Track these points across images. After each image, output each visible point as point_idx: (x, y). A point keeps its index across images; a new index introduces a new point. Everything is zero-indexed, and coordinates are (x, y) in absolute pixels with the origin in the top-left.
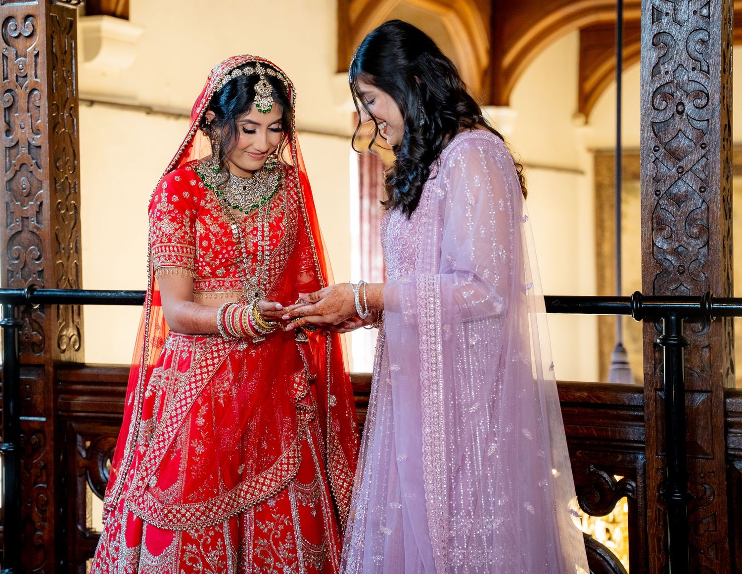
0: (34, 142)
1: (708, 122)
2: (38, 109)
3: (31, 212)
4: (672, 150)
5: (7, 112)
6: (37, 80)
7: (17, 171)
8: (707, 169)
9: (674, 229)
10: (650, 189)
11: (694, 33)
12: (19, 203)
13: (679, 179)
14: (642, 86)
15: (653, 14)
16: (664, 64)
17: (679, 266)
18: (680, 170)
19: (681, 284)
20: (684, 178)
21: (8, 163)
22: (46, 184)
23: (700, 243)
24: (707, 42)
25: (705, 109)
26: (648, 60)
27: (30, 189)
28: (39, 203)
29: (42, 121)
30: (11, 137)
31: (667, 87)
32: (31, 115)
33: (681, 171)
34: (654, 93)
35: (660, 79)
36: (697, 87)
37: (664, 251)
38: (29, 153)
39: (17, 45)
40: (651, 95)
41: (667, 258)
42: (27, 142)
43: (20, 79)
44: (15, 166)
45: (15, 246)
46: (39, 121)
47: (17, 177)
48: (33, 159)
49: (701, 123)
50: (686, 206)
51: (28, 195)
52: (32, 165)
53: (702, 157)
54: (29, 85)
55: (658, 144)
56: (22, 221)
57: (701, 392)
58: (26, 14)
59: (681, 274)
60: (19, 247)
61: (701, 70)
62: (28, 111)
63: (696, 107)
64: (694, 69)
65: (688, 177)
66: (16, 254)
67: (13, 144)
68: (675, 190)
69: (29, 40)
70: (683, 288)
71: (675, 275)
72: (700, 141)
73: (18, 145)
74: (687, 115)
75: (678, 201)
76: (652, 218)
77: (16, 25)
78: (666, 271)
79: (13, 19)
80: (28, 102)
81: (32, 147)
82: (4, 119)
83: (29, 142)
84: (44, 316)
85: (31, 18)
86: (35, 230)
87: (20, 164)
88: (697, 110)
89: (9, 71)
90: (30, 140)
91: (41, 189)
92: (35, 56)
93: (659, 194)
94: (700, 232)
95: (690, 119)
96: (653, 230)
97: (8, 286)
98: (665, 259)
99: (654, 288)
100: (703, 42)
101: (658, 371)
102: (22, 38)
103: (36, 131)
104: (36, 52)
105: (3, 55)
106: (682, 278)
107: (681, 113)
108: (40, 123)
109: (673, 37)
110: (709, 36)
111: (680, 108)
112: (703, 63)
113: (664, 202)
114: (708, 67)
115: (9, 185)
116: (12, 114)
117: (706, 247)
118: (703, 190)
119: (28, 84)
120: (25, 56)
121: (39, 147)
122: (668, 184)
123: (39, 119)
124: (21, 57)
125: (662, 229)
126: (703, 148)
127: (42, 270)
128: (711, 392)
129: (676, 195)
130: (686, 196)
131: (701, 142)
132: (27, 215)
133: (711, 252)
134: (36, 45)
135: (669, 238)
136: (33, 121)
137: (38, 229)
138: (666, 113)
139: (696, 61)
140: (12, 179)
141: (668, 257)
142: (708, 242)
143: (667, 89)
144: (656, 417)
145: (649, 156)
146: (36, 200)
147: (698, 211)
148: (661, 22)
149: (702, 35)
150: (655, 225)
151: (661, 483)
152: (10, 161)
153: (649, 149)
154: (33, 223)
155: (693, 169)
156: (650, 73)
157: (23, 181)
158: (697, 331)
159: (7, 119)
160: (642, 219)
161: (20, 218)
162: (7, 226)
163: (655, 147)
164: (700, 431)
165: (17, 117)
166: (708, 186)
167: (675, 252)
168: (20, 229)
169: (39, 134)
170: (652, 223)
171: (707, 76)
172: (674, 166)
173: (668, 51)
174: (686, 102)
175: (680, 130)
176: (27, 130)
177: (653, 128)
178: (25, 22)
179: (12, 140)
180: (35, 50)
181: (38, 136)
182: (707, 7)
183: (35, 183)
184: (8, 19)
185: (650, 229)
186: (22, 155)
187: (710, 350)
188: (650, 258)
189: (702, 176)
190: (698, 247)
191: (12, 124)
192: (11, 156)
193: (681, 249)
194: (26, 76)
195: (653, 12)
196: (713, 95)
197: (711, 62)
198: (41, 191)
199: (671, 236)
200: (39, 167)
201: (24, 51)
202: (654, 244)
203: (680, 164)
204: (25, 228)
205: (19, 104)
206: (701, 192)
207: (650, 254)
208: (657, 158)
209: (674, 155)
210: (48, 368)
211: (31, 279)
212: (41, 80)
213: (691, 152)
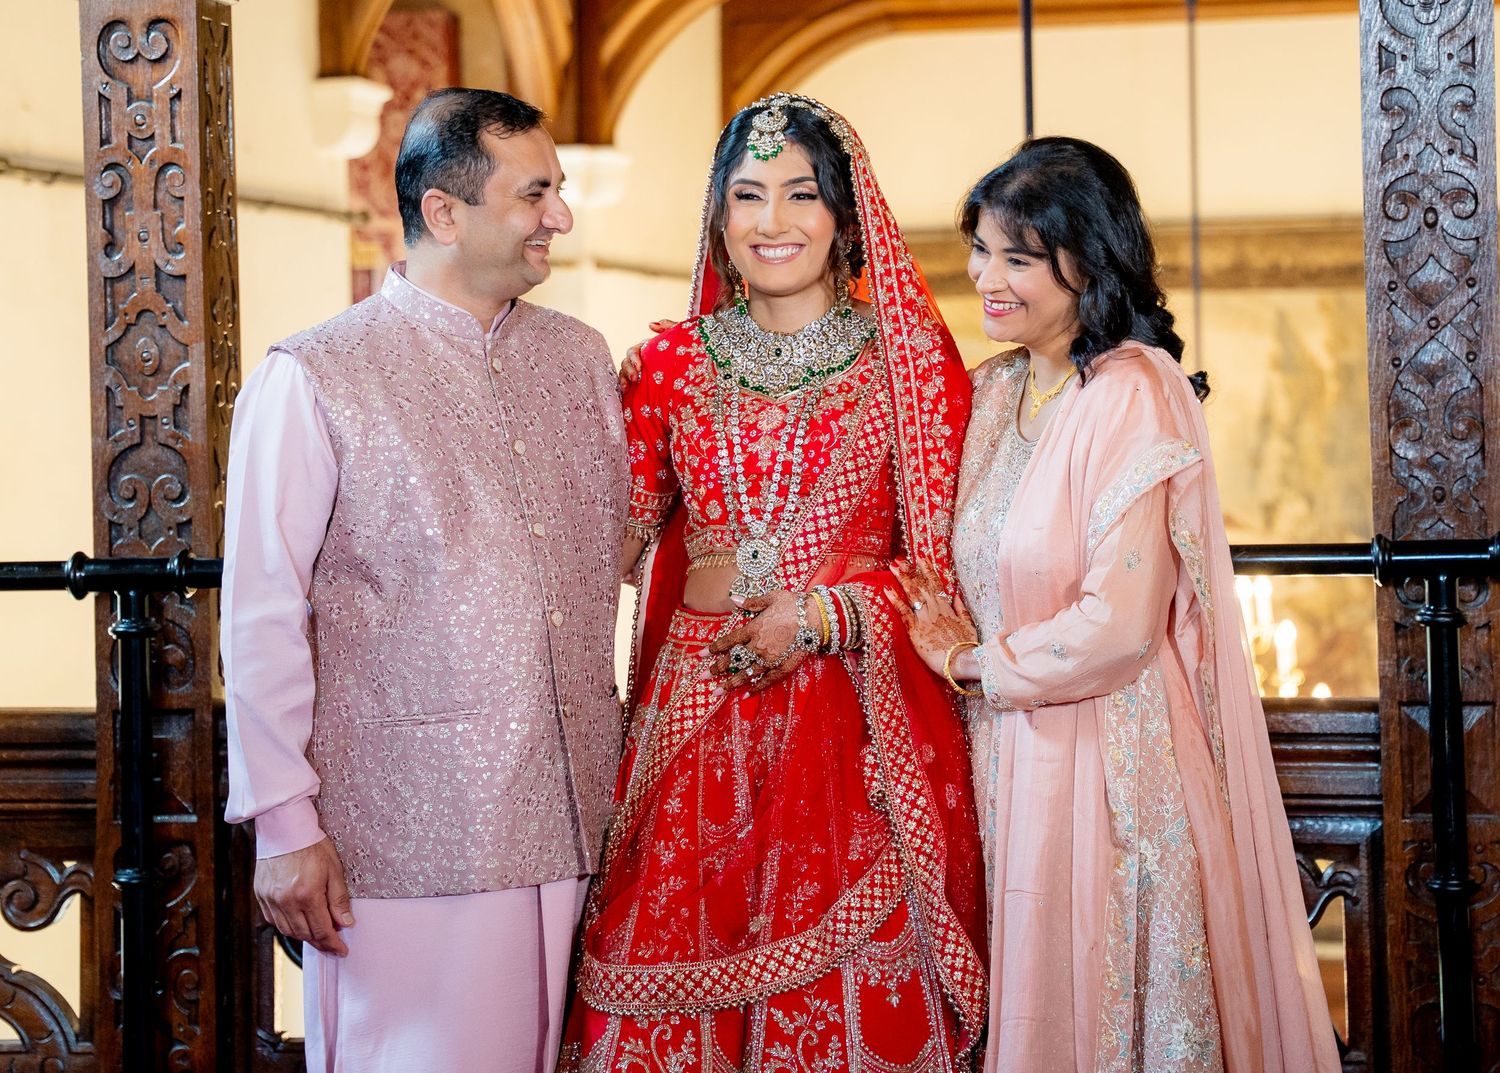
0: (169, 268)
1: (1478, 242)
2: (180, 202)
3: (163, 405)
4: (1418, 289)
5: (107, 210)
6: (177, 145)
7: (129, 325)
8: (1478, 323)
9: (1425, 425)
10: (1383, 357)
11: (1448, 92)
12: (135, 389)
13: (1432, 338)
14: (1366, 177)
15: (1380, 57)
16: (1401, 141)
17: (1436, 488)
18: (1433, 323)
19: (1440, 519)
20: (1440, 336)
21: (109, 310)
22: (198, 349)
23: (1469, 447)
24: (1471, 106)
25: (1472, 220)
26: (1373, 135)
27: (161, 360)
28: (181, 388)
29: (189, 226)
30: (117, 258)
31: (1408, 180)
32: (163, 215)
33: (1435, 325)
34: (1386, 190)
35: (1396, 167)
36: (1457, 181)
37: (1410, 462)
38: (158, 290)
39: (130, 76)
40: (1381, 194)
41: (1415, 474)
42: (153, 267)
43: (137, 144)
44: (126, 314)
45: (126, 473)
46: (182, 227)
47: (130, 336)
48: (168, 302)
49: (1465, 244)
50: (1444, 385)
51: (157, 371)
52: (164, 314)
53: (1469, 301)
54: (159, 156)
55: (1395, 278)
56: (142, 425)
57: (1477, 704)
58: (153, 15)
59: (1439, 501)
60: (135, 476)
61: (1462, 153)
62: (156, 206)
63: (1457, 217)
64: (1451, 152)
65: (1447, 334)
66: (127, 489)
67: (123, 271)
68: (1425, 358)
69: (157, 66)
70: (1442, 526)
71: (1429, 504)
72: (1466, 272)
73: (134, 273)
74: (1443, 230)
75: (1431, 375)
76: (1389, 407)
77: (129, 39)
78: (1413, 498)
79: (122, 27)
80: (156, 188)
81: (163, 276)
82: (101, 222)
83: (156, 267)
84: (193, 612)
85: (162, 25)
86: (171, 442)
87: (139, 310)
88: (1458, 221)
89: (113, 127)
90: (160, 263)
91: (186, 359)
92: (171, 99)
93: (1399, 365)
94: (1469, 429)
95: (1448, 238)
96: (1389, 427)
97: (110, 555)
98: (1411, 476)
99: (1394, 526)
100: (1466, 107)
101: (1403, 670)
102: (141, 61)
103: (174, 246)
104: (175, 92)
105: (100, 95)
106: (1441, 508)
107: (1432, 226)
108: (184, 231)
109: (1415, 96)
110: (1474, 97)
111: (1430, 215)
112: (1466, 140)
113: (1407, 378)
114: (1475, 149)
115: (113, 352)
116: (118, 213)
117: (1479, 456)
118: (1472, 356)
119: (155, 152)
120: (149, 99)
121: (183, 277)
122: (1415, 345)
123: (179, 223)
124: (138, 99)
125: (1405, 425)
126: (1471, 286)
127: (189, 522)
128: (1493, 704)
129: (1427, 366)
130: (1444, 368)
131: (1467, 276)
132: (154, 411)
133: (1488, 463)
134: (174, 77)
135: (1417, 440)
136: (166, 226)
137: (177, 438)
138: (1406, 226)
139: (1454, 137)
140: (118, 341)
141: (1417, 473)
142: (1482, 448)
143: (1406, 185)
144: (1401, 751)
145: (1379, 298)
146: (175, 382)
147: (1465, 393)
148: (1394, 71)
149: (1460, 95)
150: (1393, 419)
151: (1411, 866)
152: (114, 306)
153: (1380, 288)
154: (167, 427)
155: (1454, 321)
156: (1379, 158)
157: (143, 344)
158: (1466, 599)
159: (108, 222)
160: (1371, 408)
161: (138, 418)
162: (108, 436)
163: (1391, 282)
164: (1475, 772)
165: (132, 219)
166: (1480, 350)
167: (1427, 464)
168: (137, 440)
169: (180, 253)
170: (1389, 416)
171: (1474, 166)
172: (1423, 317)
173: (1407, 119)
174: (1440, 207)
175: (1431, 255)
176: (155, 244)
177: (1386, 252)
178: (148, 34)
179: (120, 265)
180: (172, 88)
181: (182, 256)
182: (1470, 48)
183: (172, 347)
184: (110, 26)
185: (1385, 424)
186: (143, 294)
187: (1490, 630)
188: (1386, 475)
189: (1470, 334)
190: (1466, 456)
191: (118, 233)
192: (117, 296)
193: (1438, 459)
194: (152, 137)
195: (1380, 53)
196: (1484, 196)
197: (1479, 140)
198: (187, 364)
199: (1421, 437)
200: (181, 319)
201: (146, 87)
202: (1392, 450)
203: (1433, 313)
204: (148, 439)
205: (135, 193)
206: (1469, 361)
207: (1386, 469)
208: (1394, 303)
209: (1423, 298)
210: (201, 717)
211: (162, 539)
212: (186, 147)
213: (1451, 293)
